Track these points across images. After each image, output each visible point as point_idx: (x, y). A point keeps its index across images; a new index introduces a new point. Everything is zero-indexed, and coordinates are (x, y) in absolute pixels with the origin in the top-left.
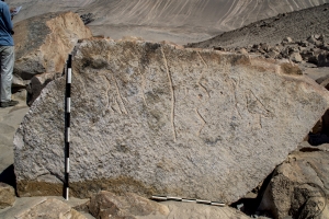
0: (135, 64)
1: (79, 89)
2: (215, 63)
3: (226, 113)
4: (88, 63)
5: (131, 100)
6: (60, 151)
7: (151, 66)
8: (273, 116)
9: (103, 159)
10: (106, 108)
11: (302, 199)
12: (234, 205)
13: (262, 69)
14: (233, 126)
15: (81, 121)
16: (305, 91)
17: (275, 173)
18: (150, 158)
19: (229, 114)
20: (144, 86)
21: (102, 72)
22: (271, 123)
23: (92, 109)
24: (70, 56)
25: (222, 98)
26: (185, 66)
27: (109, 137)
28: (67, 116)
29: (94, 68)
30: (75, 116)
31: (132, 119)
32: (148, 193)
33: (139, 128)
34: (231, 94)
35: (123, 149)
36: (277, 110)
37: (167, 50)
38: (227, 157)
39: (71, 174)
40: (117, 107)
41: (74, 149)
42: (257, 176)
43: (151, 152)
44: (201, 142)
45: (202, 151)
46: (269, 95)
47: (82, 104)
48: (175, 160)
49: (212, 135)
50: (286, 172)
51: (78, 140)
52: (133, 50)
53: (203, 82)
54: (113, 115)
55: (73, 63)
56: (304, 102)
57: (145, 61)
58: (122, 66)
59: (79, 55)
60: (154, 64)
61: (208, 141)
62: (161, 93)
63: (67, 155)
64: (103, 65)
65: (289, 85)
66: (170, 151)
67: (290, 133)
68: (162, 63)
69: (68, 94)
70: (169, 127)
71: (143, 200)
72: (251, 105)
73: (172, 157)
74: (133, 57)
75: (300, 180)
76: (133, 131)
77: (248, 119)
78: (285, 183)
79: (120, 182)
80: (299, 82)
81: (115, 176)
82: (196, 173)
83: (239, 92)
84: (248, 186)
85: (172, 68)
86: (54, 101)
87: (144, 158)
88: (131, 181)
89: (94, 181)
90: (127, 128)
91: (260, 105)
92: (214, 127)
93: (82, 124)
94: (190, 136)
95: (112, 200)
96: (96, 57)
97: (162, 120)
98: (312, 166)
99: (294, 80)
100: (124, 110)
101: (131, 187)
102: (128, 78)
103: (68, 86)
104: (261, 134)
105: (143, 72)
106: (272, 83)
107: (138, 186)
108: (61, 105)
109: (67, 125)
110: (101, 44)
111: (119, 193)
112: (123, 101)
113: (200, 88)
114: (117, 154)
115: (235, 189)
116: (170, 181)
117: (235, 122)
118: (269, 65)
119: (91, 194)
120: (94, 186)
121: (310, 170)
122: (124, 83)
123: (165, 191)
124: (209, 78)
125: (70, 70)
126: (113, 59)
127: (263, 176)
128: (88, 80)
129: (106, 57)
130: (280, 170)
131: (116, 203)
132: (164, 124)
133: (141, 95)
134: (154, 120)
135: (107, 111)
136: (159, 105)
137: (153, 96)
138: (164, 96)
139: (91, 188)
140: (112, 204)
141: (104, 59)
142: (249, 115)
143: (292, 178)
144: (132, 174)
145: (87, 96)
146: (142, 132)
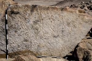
0: (29, 12)
1: (10, 22)
2: (56, 10)
3: (60, 27)
4: (13, 12)
5: (28, 24)
6: (4, 42)
7: (34, 13)
8: (76, 27)
9: (19, 44)
10: (20, 27)
11: (87, 54)
12: (64, 58)
13: (72, 12)
14: (63, 31)
15: (11, 32)
16: (87, 18)
17: (77, 46)
18: (35, 43)
19: (61, 27)
20: (32, 19)
21: (18, 15)
22: (75, 30)
23: (15, 28)
24: (6, 10)
25: (59, 22)
26: (46, 12)
27: (21, 37)
28: (6, 30)
29: (15, 14)
30: (9, 30)
31: (29, 31)
32: (35, 55)
33: (31, 33)
34: (62, 21)
35: (26, 41)
36: (77, 25)
37: (40, 7)
38: (61, 42)
39: (9, 50)
40: (23, 27)
41: (9, 42)
42: (71, 47)
43: (36, 41)
44: (52, 37)
45: (53, 40)
46: (74, 20)
47: (11, 26)
48: (44, 44)
49: (56, 35)
50: (81, 46)
51: (11, 38)
52: (28, 7)
53: (52, 17)
54: (22, 30)
55: (8, 13)
56: (86, 22)
57: (32, 11)
58: (24, 13)
59: (9, 10)
60: (35, 12)
61: (54, 37)
62: (38, 21)
63: (7, 44)
64: (18, 13)
65: (81, 17)
66: (42, 41)
67: (82, 33)
68: (38, 11)
69: (6, 23)
70: (41, 33)
71: (34, 57)
72: (68, 24)
73: (43, 43)
74: (28, 10)
75: (86, 48)
76: (29, 35)
77: (68, 29)
78: (81, 49)
79: (26, 52)
80: (84, 15)
81: (24, 50)
82: (51, 47)
83: (64, 20)
84: (69, 51)
85: (41, 13)
86: (1, 26)
87: (33, 43)
88: (29, 51)
89: (17, 52)
90: (27, 34)
91: (71, 24)
92: (56, 32)
93: (12, 33)
94: (49, 35)
95: (23, 58)
96: (15, 10)
97: (39, 30)
98: (90, 43)
99: (83, 15)
100: (26, 28)
101: (30, 53)
102: (27, 17)
103: (6, 21)
104: (72, 33)
105: (31, 15)
106: (75, 16)
107: (32, 52)
108: (4, 27)
109: (7, 34)
110: (17, 6)
111: (25, 55)
112: (26, 25)
113: (51, 19)
114: (24, 43)
115: (64, 52)
116: (43, 51)
118: (74, 10)
119: (16, 57)
120: (17, 54)
121: (89, 45)
122: (25, 19)
123: (41, 54)
124: (54, 16)
125: (6, 15)
126: (21, 11)
127: (74, 47)
128: (13, 18)
129: (19, 10)
130: (79, 45)
131: (24, 59)
132: (39, 32)
133: (31, 22)
134: (36, 31)
135: (20, 28)
136: (37, 25)
137: (35, 22)
138: (39, 22)
139: (16, 55)
140: (23, 59)
141: (18, 11)
142: (68, 27)
143: (83, 48)
144: (30, 49)
145: (13, 23)
146: (32, 35)
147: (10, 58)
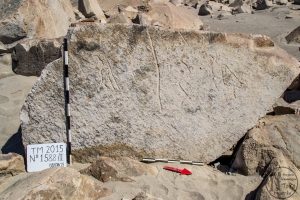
0: (124, 45)
1: (75, 70)
2: (195, 41)
3: (204, 86)
4: (82, 46)
5: (122, 78)
6: (62, 124)
7: (138, 46)
8: (245, 87)
9: (99, 129)
10: (100, 85)
11: (268, 160)
12: (212, 164)
13: (236, 46)
14: (211, 97)
15: (79, 98)
16: (275, 64)
17: (246, 137)
18: (140, 127)
19: (207, 86)
20: (133, 64)
21: (95, 53)
22: (243, 93)
23: (88, 87)
24: (65, 40)
25: (201, 74)
26: (168, 45)
27: (104, 110)
28: (67, 93)
29: (88, 50)
30: (73, 93)
31: (123, 95)
32: (139, 157)
33: (130, 101)
34: (209, 69)
35: (116, 120)
36: (249, 82)
37: (152, 31)
38: (206, 124)
39: (73, 143)
40: (109, 84)
41: (73, 121)
42: (231, 139)
43: (140, 122)
44: (183, 112)
45: (184, 119)
46: (242, 69)
47: (79, 82)
48: (161, 128)
49: (193, 105)
50: (256, 136)
51: (77, 114)
52: (122, 32)
53: (185, 60)
54: (106, 91)
55: (69, 47)
56: (274, 74)
57: (133, 42)
58: (112, 48)
59: (74, 39)
60: (141, 45)
61: (189, 111)
62: (148, 70)
63: (68, 127)
64: (96, 47)
65: (260, 59)
66: (157, 121)
67: (261, 102)
68: (147, 44)
69: (66, 74)
70: (156, 99)
71: (135, 163)
72: (227, 78)
73: (158, 125)
74: (122, 39)
75: (266, 143)
76: (125, 105)
77: (224, 91)
78: (254, 146)
79: (115, 148)
80: (269, 55)
81: (111, 143)
82: (180, 138)
83: (216, 67)
84: (223, 148)
85: (157, 48)
86: (53, 80)
87: (135, 127)
88: (124, 147)
89: (93, 148)
90: (119, 102)
91: (234, 78)
92: (194, 99)
93: (80, 100)
94: (174, 107)
95: (110, 164)
96: (89, 40)
97: (149, 94)
98: (278, 130)
99: (265, 54)
100: (116, 87)
101: (125, 152)
102: (118, 58)
103: (66, 68)
104: (235, 103)
105: (131, 52)
106: (245, 57)
107: (130, 149)
108: (60, 84)
109: (67, 101)
110: (92, 28)
111: (114, 157)
112: (115, 79)
113: (182, 65)
114: (112, 125)
115: (212, 151)
116: (157, 146)
117: (212, 93)
118: (243, 40)
119: (91, 159)
120: (93, 152)
121: (277, 134)
122: (115, 63)
123: (153, 154)
124: (189, 55)
125: (66, 52)
126: (104, 41)
128: (83, 61)
129: (98, 40)
130: (251, 134)
131: (114, 166)
132: (151, 97)
133: (130, 73)
134: (143, 94)
135: (102, 88)
136: (146, 81)
137: (141, 73)
138: (150, 73)
139: (90, 154)
140: (111, 168)
141: (96, 42)
142: (224, 87)
143: (260, 141)
144: (125, 141)
145: (83, 75)
146: (132, 105)
147: (77, 161)
